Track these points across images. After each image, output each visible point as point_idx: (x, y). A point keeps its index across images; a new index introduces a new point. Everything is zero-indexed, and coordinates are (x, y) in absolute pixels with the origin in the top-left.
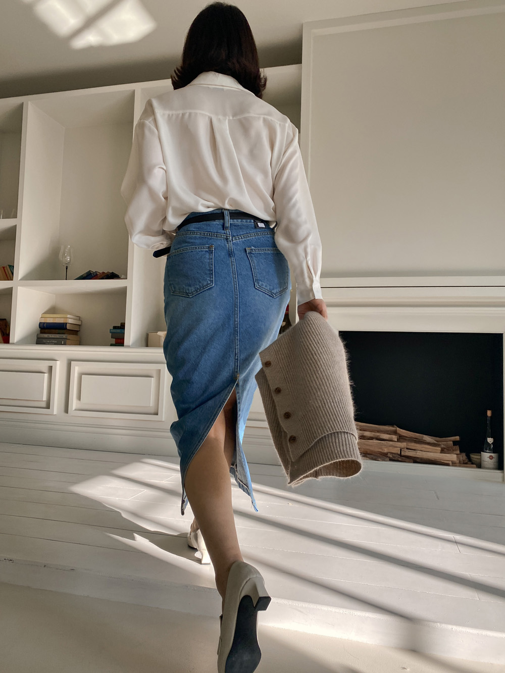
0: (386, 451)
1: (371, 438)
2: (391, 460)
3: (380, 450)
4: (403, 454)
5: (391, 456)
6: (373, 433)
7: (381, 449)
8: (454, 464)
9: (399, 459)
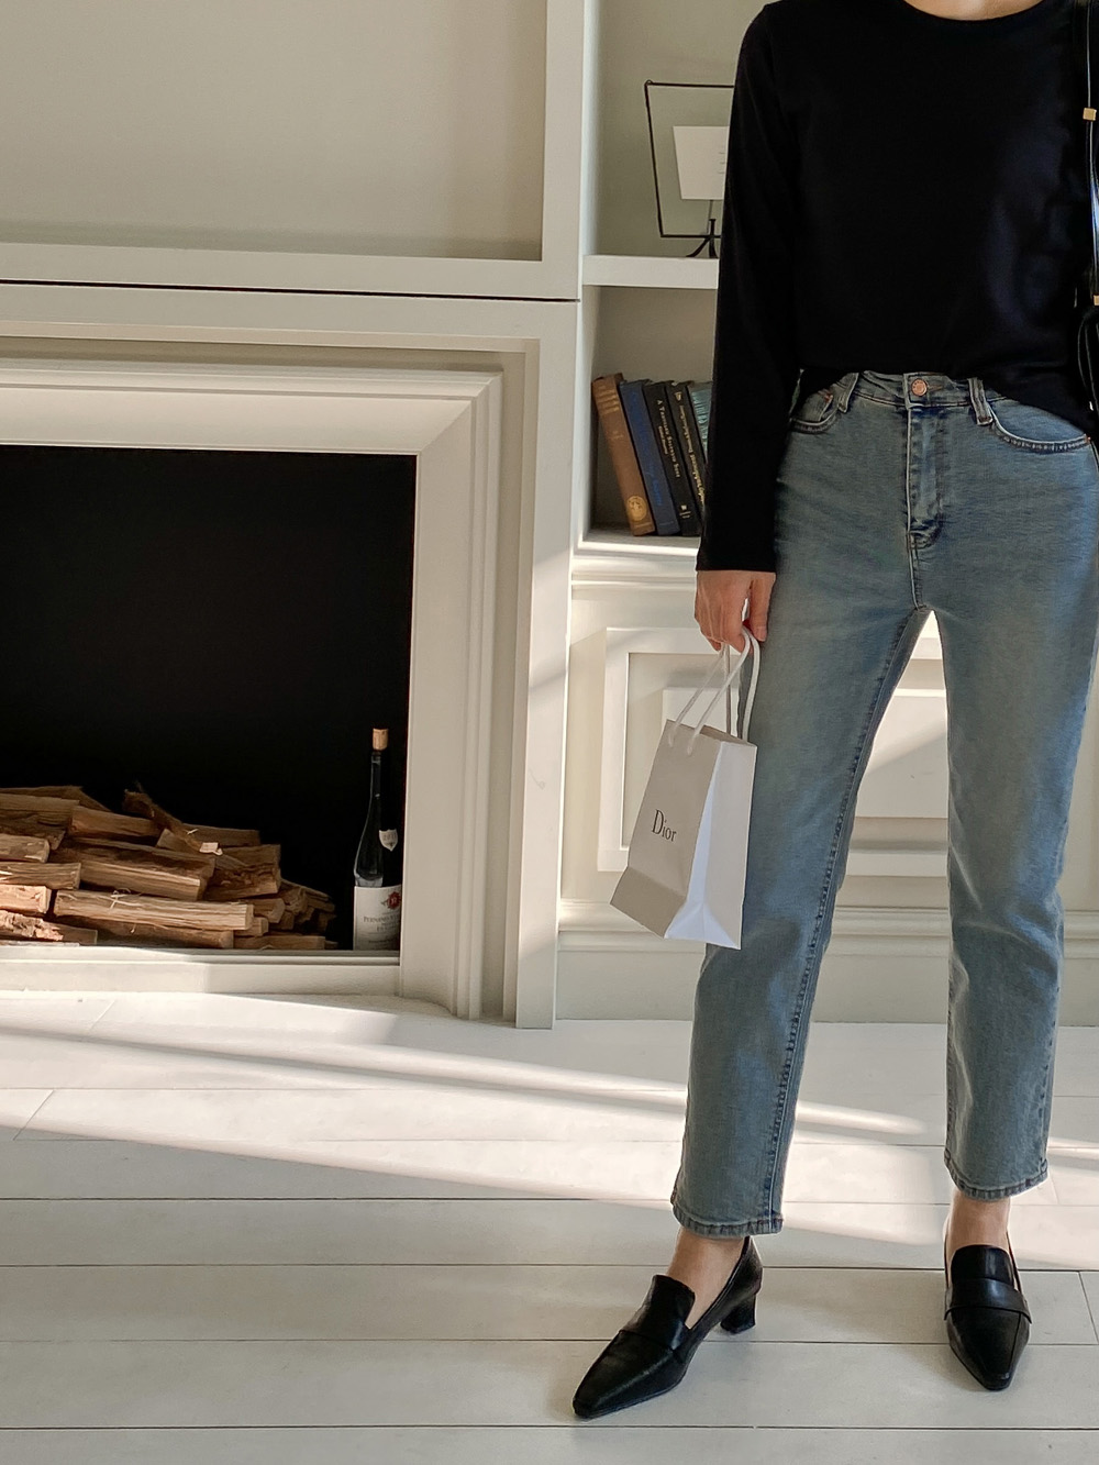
2: (7, 938)
4: (56, 910)
5: (8, 925)
8: (239, 941)
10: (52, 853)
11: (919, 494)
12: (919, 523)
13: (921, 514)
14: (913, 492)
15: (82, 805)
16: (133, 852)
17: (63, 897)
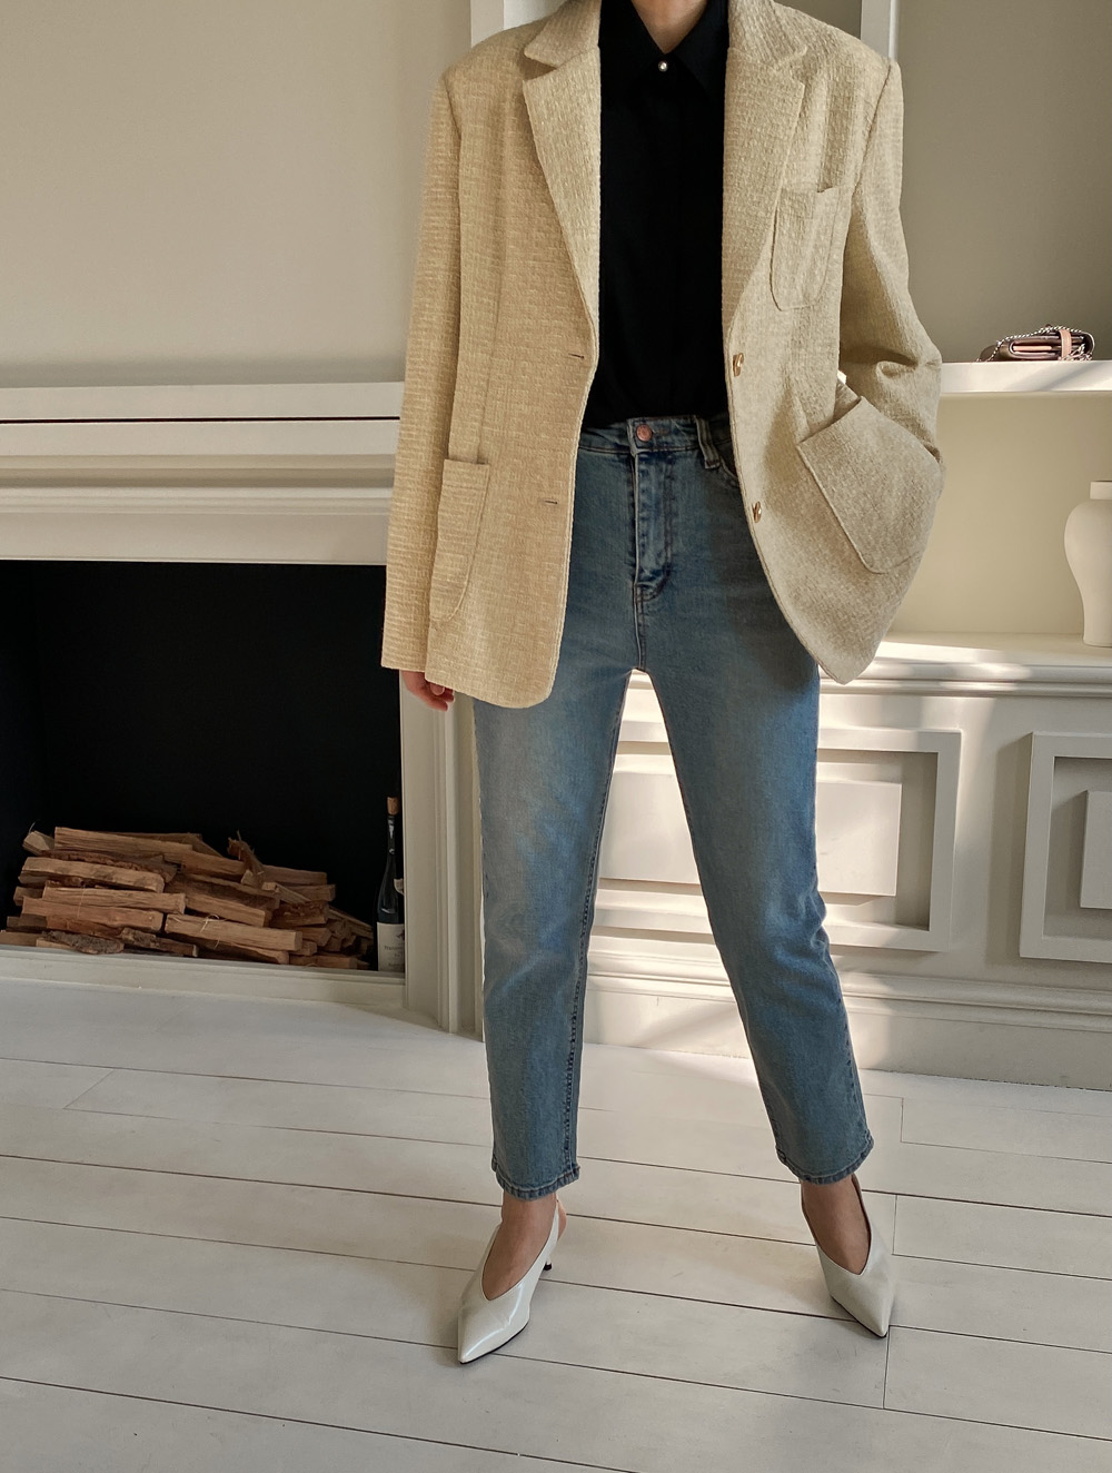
0: (118, 920)
1: (90, 884)
2: (130, 948)
3: (105, 921)
4: (167, 928)
5: (130, 937)
6: (98, 866)
7: (106, 915)
8: (292, 958)
9: (152, 946)
10: (166, 885)
11: (648, 543)
12: (647, 573)
13: (649, 563)
14: (642, 541)
15: (194, 849)
16: (224, 887)
17: (171, 919)
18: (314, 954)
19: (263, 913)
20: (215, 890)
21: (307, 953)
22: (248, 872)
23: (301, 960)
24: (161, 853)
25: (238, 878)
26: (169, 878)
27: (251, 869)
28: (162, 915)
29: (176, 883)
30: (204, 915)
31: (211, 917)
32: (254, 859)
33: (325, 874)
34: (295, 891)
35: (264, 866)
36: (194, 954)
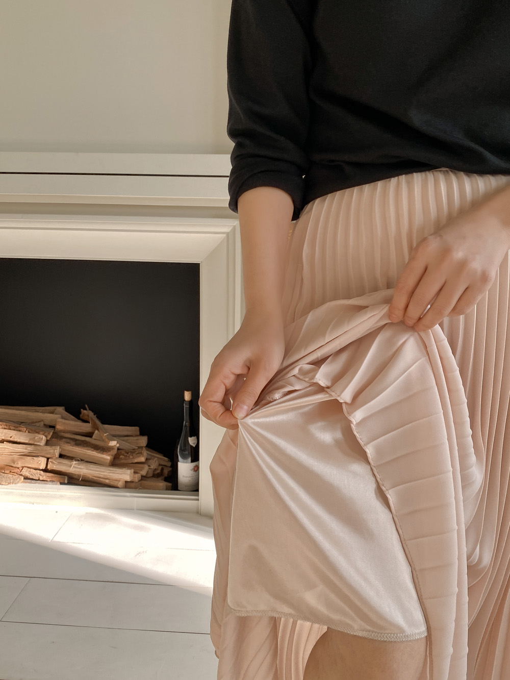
0: (20, 464)
1: (1, 441)
2: (28, 480)
3: (10, 464)
4: (49, 467)
5: (28, 473)
9: (41, 478)
10: (47, 441)
15: (62, 418)
16: (83, 441)
17: (51, 462)
18: (139, 481)
19: (109, 458)
20: (78, 443)
21: (136, 480)
22: (96, 432)
23: (133, 485)
24: (42, 421)
25: (90, 435)
26: (49, 437)
27: (98, 430)
28: (46, 459)
29: (53, 439)
30: (71, 458)
31: (76, 460)
32: (98, 422)
33: (137, 428)
34: (123, 440)
35: (104, 425)
36: (66, 482)
